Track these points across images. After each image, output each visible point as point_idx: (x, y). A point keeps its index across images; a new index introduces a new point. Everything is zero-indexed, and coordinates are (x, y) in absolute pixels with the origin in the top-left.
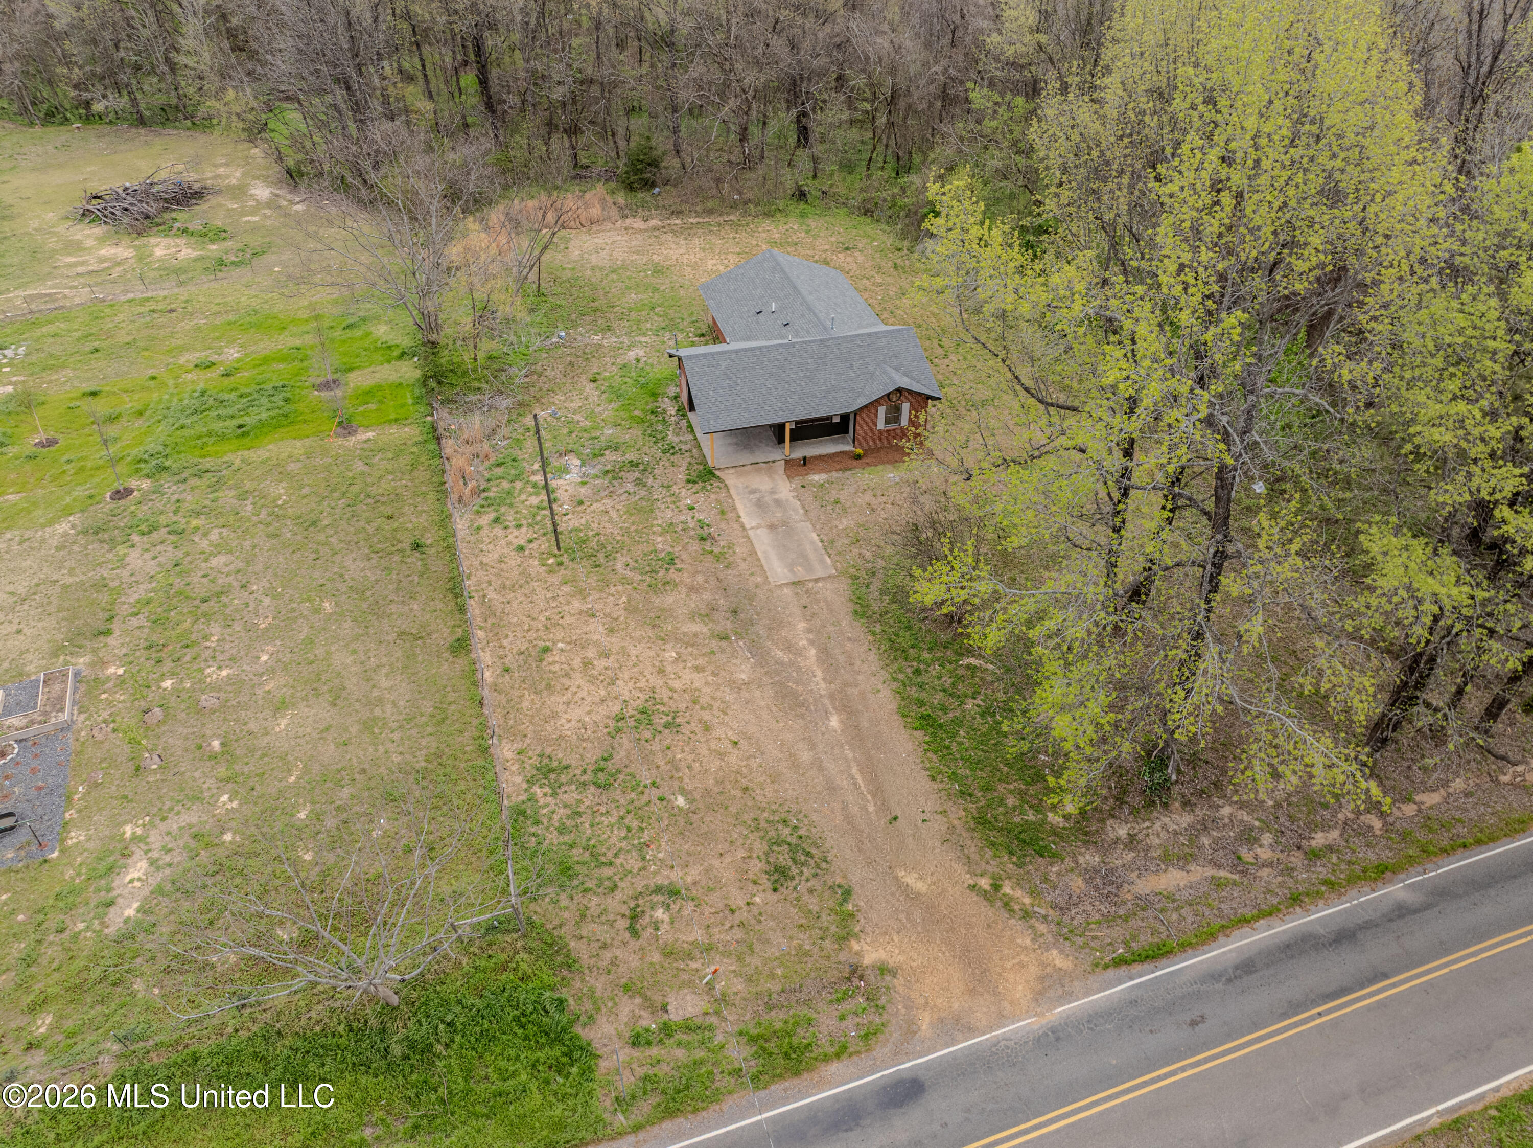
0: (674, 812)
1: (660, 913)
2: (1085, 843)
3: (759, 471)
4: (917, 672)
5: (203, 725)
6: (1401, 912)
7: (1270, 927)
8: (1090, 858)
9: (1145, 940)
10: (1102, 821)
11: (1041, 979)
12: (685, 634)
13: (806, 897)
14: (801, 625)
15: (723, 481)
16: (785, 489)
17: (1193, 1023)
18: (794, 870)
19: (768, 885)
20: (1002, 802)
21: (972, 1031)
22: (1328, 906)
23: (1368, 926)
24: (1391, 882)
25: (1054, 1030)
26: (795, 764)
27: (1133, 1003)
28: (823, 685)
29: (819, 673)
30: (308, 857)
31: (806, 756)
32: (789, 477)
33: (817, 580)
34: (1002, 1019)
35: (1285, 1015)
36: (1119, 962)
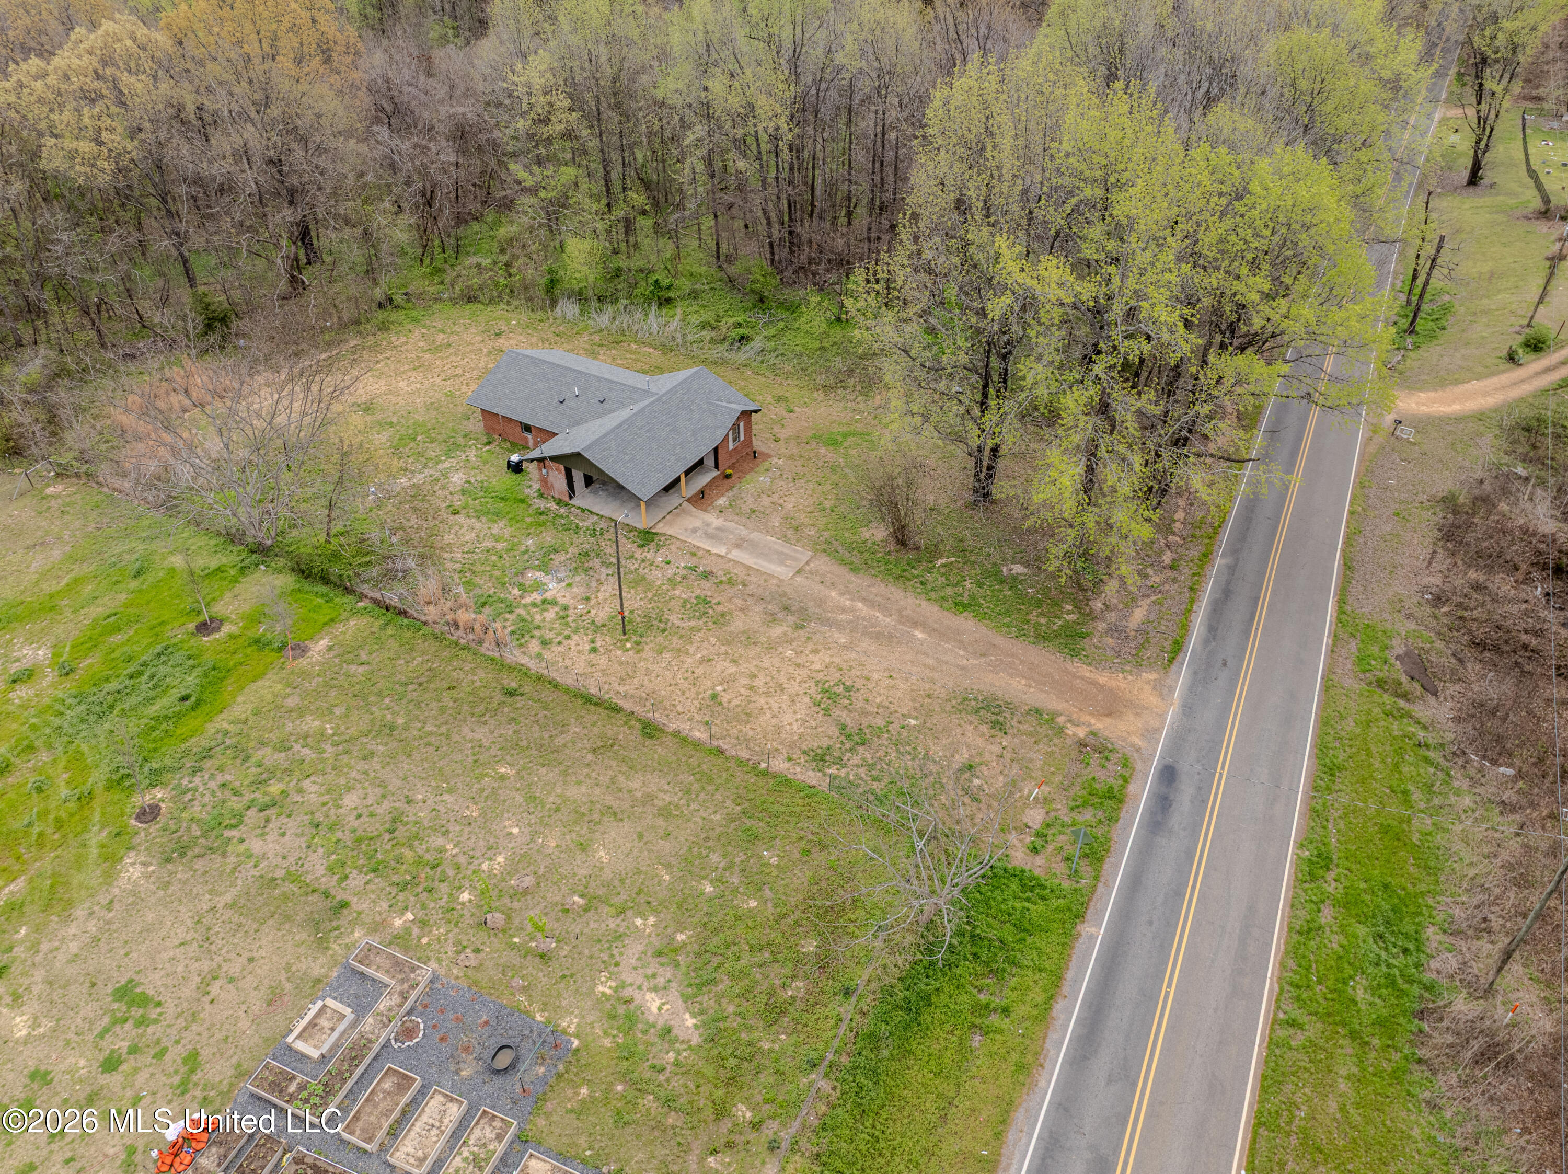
0: (917, 729)
1: (977, 782)
2: (1093, 619)
3: (678, 515)
4: (922, 583)
5: (544, 898)
6: (1232, 569)
7: (1200, 607)
8: (1101, 626)
9: (1168, 645)
10: (1087, 605)
11: (1154, 688)
12: (778, 637)
13: (1021, 727)
14: (833, 594)
15: (665, 535)
16: (713, 520)
17: (1225, 664)
18: (1001, 719)
19: (1000, 734)
20: (1040, 624)
21: (1158, 730)
22: (1207, 584)
23: (1228, 582)
24: (1214, 560)
25: (1184, 706)
26: (933, 669)
27: (1195, 673)
28: (888, 620)
29: (878, 614)
30: (753, 904)
31: (930, 661)
32: (705, 510)
33: (807, 563)
34: (1162, 716)
35: (1248, 638)
36: (1171, 661)
